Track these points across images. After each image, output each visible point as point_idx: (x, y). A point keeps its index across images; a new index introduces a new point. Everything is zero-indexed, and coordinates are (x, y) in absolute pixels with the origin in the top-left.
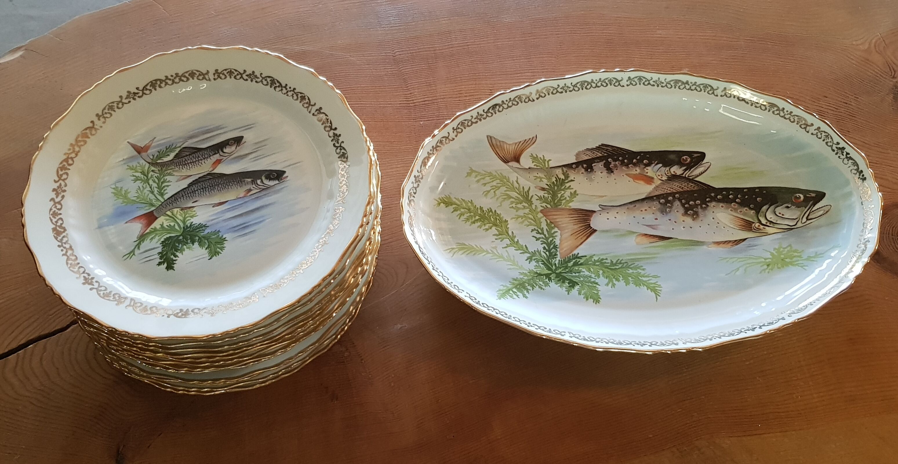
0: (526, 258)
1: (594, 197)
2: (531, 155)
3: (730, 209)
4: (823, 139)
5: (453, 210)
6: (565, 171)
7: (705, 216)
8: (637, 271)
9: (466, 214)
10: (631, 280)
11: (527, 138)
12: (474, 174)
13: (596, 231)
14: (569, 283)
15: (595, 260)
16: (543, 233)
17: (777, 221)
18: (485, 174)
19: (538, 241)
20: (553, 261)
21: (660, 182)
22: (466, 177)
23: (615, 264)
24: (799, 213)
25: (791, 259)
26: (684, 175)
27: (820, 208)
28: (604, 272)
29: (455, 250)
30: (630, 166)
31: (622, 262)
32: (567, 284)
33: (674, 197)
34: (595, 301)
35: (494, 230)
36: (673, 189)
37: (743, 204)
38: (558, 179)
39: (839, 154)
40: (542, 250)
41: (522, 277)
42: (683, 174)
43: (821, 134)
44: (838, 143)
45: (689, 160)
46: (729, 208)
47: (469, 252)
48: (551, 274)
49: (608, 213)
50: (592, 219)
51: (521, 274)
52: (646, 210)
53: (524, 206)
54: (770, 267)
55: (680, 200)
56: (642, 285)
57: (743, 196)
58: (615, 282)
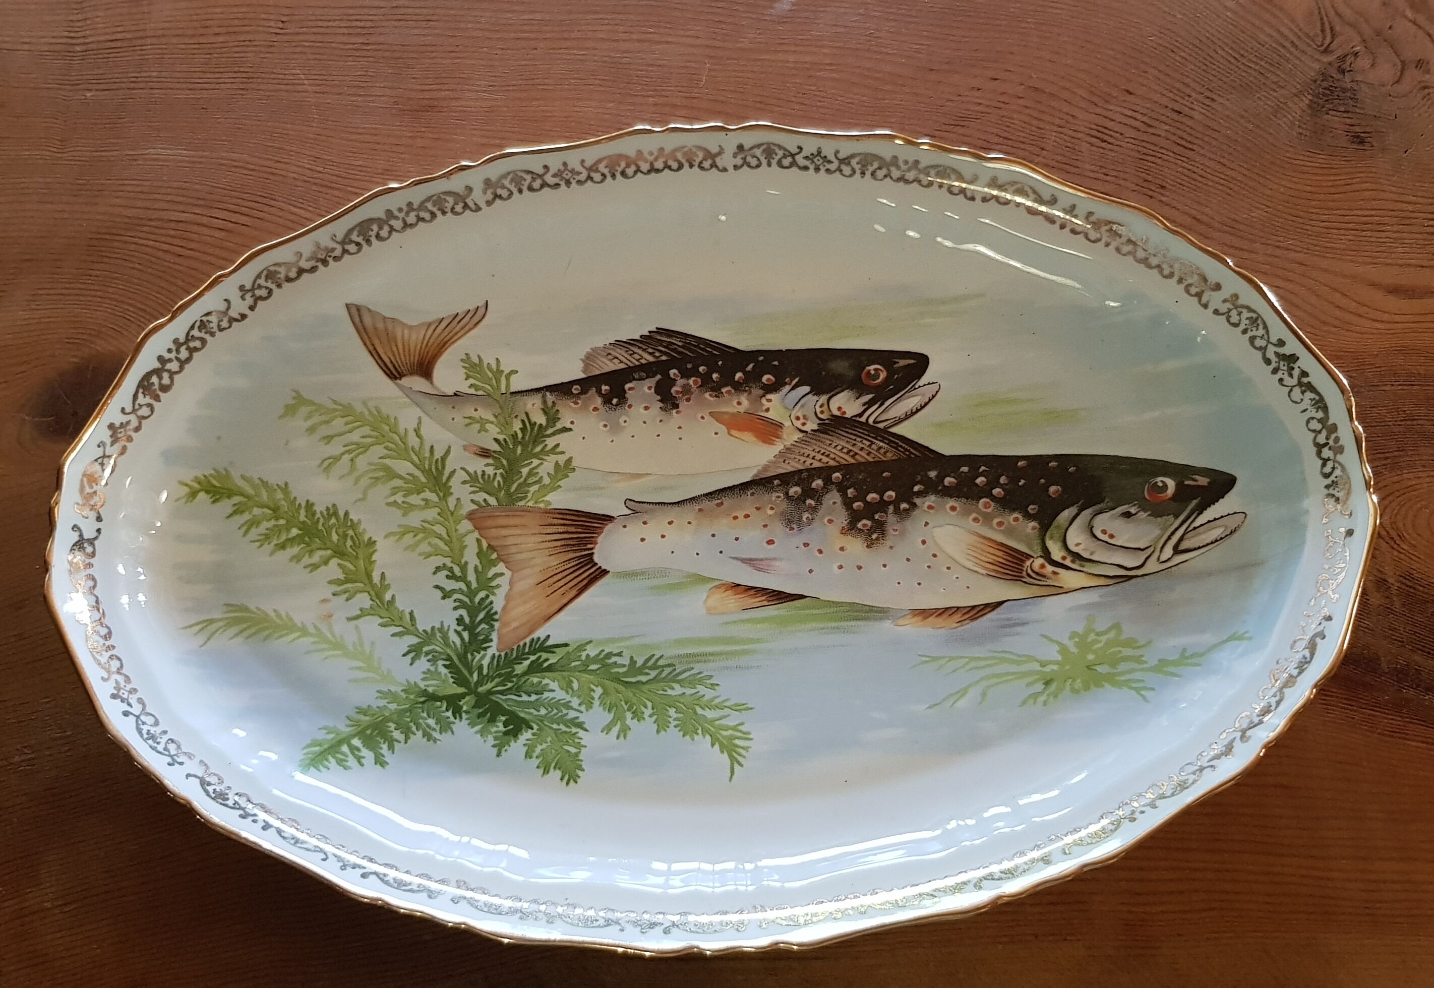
0: (406, 649)
1: (616, 477)
2: (464, 357)
3: (974, 515)
4: (1242, 327)
5: (230, 510)
6: (550, 404)
7: (903, 534)
8: (694, 691)
9: (265, 523)
10: (675, 716)
11: (461, 310)
12: (304, 410)
13: (605, 572)
14: (506, 724)
15: (588, 656)
16: (463, 579)
17: (1092, 554)
18: (337, 410)
19: (447, 600)
20: (478, 657)
21: (797, 436)
22: (281, 417)
23: (640, 671)
24: (1158, 532)
25: (1113, 665)
26: (863, 419)
27: (1215, 519)
28: (606, 693)
29: (214, 627)
30: (724, 390)
31: (661, 663)
32: (501, 725)
33: (828, 481)
34: (566, 778)
35: (333, 569)
36: (828, 456)
37: (1007, 503)
38: (528, 425)
39: (1280, 372)
40: (454, 625)
41: (382, 703)
42: (861, 415)
43: (1240, 314)
44: (1281, 343)
45: (883, 375)
46: (970, 514)
47: (253, 630)
48: (463, 696)
49: (645, 523)
50: (600, 539)
51: (383, 694)
52: (747, 516)
53: (426, 500)
54: (1053, 687)
55: (842, 489)
56: (700, 731)
57: (1014, 480)
58: (629, 722)
